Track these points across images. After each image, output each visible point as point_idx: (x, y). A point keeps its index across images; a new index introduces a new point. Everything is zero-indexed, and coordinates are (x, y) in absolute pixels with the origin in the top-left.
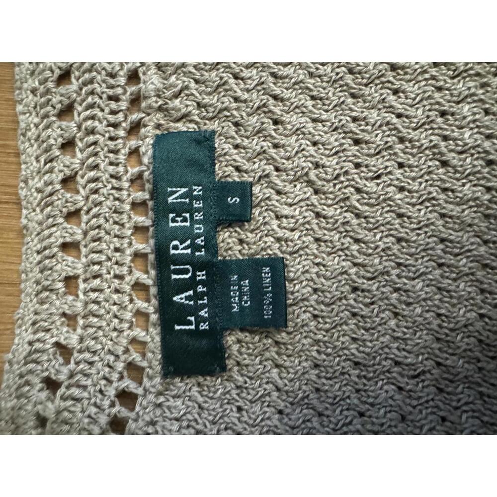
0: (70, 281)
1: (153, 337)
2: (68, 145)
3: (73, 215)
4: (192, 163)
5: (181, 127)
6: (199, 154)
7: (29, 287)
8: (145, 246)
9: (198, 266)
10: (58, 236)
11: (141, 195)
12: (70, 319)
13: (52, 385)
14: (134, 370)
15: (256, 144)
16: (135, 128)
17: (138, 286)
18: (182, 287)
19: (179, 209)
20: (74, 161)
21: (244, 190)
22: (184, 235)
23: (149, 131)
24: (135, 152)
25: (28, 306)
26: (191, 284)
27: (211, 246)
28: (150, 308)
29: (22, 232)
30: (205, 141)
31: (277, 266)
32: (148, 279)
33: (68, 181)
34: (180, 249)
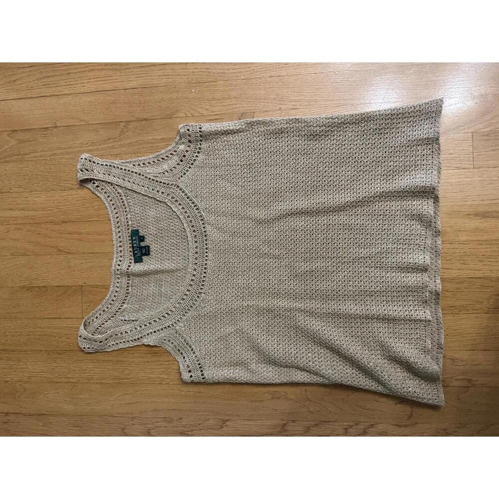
0: (121, 251)
1: (133, 258)
2: (119, 232)
3: (120, 242)
4: (136, 234)
5: (135, 229)
6: (136, 232)
7: (115, 252)
8: (131, 245)
9: (137, 247)
10: (119, 245)
11: (130, 238)
12: (121, 256)
13: (119, 265)
14: (130, 263)
15: (145, 230)
16: (128, 229)
17: (130, 251)
18: (136, 250)
19: (134, 240)
20: (120, 234)
21: (143, 237)
22: (135, 243)
23: (130, 229)
24: (128, 232)
25: (115, 255)
26: (137, 250)
27: (139, 244)
28: (132, 254)
29: (113, 245)
30: (138, 231)
31: (149, 247)
32: (131, 250)
33: (120, 237)
34: (135, 245)
